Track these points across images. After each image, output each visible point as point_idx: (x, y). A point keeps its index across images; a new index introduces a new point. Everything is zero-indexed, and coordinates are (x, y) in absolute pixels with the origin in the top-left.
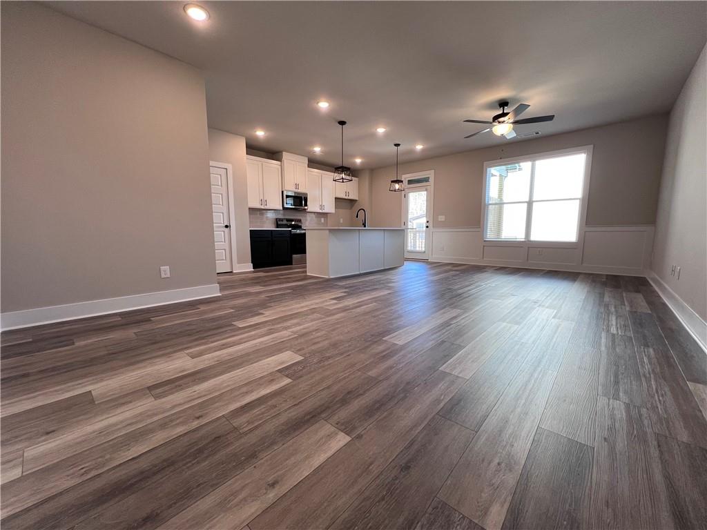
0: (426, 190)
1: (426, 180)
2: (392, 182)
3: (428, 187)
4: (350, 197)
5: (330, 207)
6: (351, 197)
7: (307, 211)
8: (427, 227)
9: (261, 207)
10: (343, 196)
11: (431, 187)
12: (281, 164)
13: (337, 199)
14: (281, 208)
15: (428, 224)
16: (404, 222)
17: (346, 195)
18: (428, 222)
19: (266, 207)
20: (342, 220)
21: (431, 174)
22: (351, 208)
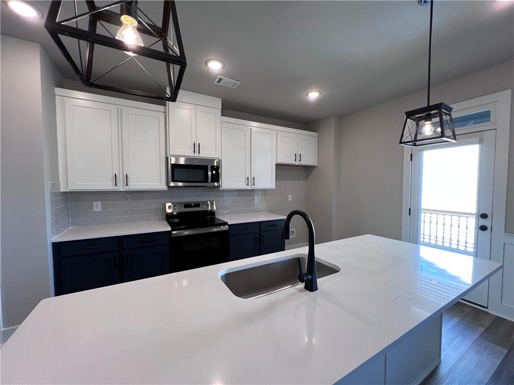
0: (481, 142)
1: (484, 116)
2: (409, 115)
3: (487, 135)
4: (303, 163)
5: (267, 180)
6: (305, 162)
7: (220, 189)
8: (484, 228)
9: (116, 188)
10: (290, 161)
11: (496, 132)
12: (165, 109)
13: (279, 166)
14: (164, 187)
15: (483, 222)
16: (410, 209)
17: (296, 160)
18: (484, 216)
19: (127, 188)
20: (290, 197)
21: (497, 101)
22: (307, 179)
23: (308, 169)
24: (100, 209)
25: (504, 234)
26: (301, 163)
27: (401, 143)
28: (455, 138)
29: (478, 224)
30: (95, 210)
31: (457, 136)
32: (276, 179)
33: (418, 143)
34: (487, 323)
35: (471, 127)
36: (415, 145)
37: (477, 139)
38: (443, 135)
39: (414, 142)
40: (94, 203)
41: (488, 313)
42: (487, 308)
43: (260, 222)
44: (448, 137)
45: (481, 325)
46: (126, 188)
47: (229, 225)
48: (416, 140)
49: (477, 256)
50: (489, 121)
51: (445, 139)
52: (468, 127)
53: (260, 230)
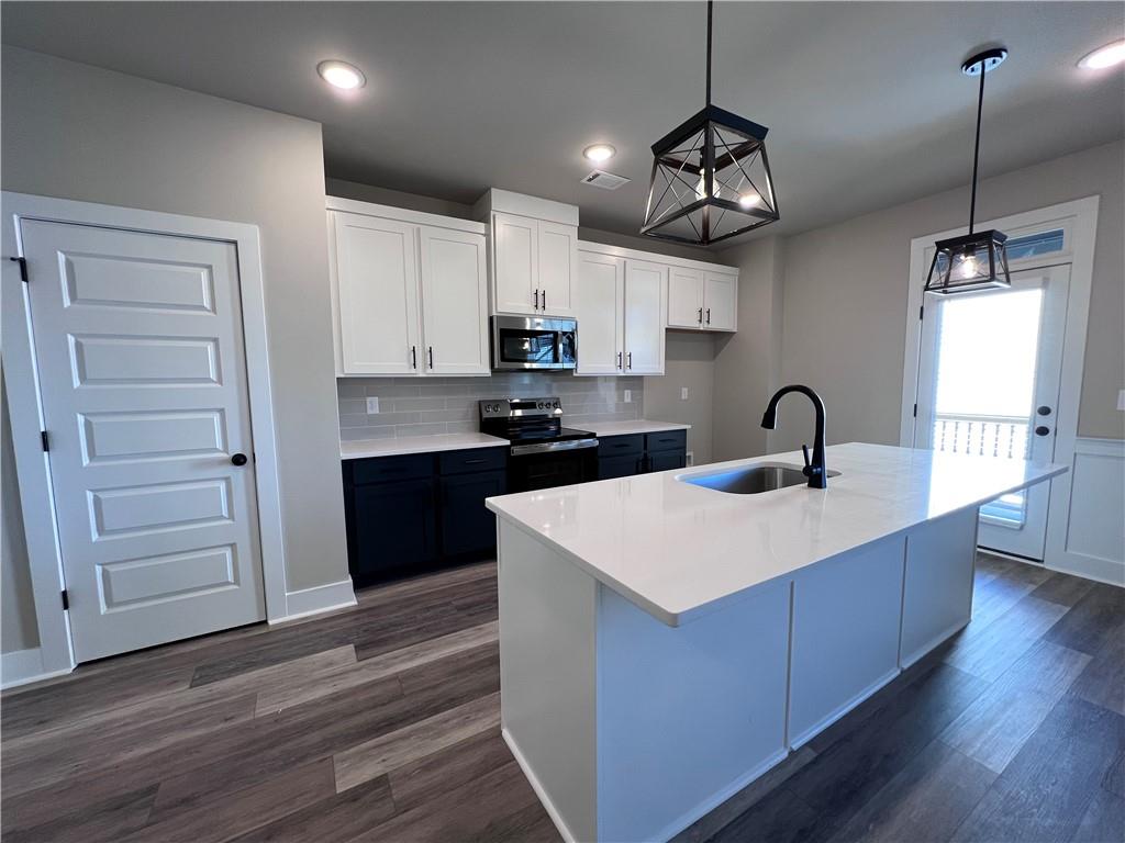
0: (1045, 284)
1: (1052, 240)
2: (942, 246)
4: (712, 326)
5: (648, 357)
6: (715, 324)
7: (575, 375)
8: (1043, 431)
9: (413, 371)
10: (691, 323)
11: (1071, 269)
12: (488, 229)
13: (671, 332)
14: (487, 371)
15: (1043, 421)
16: (916, 406)
17: (700, 321)
18: (1045, 411)
19: (429, 371)
20: (685, 390)
21: (1075, 216)
22: (715, 357)
23: (718, 339)
24: (376, 411)
25: (1075, 437)
26: (710, 326)
27: (927, 288)
28: (1008, 281)
29: (1034, 424)
30: (370, 412)
31: (1011, 275)
32: (668, 357)
33: (949, 289)
34: (1042, 580)
35: (1030, 259)
36: (945, 292)
37: (1040, 279)
38: (992, 277)
39: (946, 286)
40: (369, 399)
41: (1043, 569)
42: (1042, 561)
43: (645, 435)
44: (999, 281)
45: (1031, 582)
46: (430, 373)
47: (599, 438)
48: (946, 284)
49: (1031, 458)
50: (1060, 248)
51: (995, 283)
52: (1024, 258)
53: (645, 448)
